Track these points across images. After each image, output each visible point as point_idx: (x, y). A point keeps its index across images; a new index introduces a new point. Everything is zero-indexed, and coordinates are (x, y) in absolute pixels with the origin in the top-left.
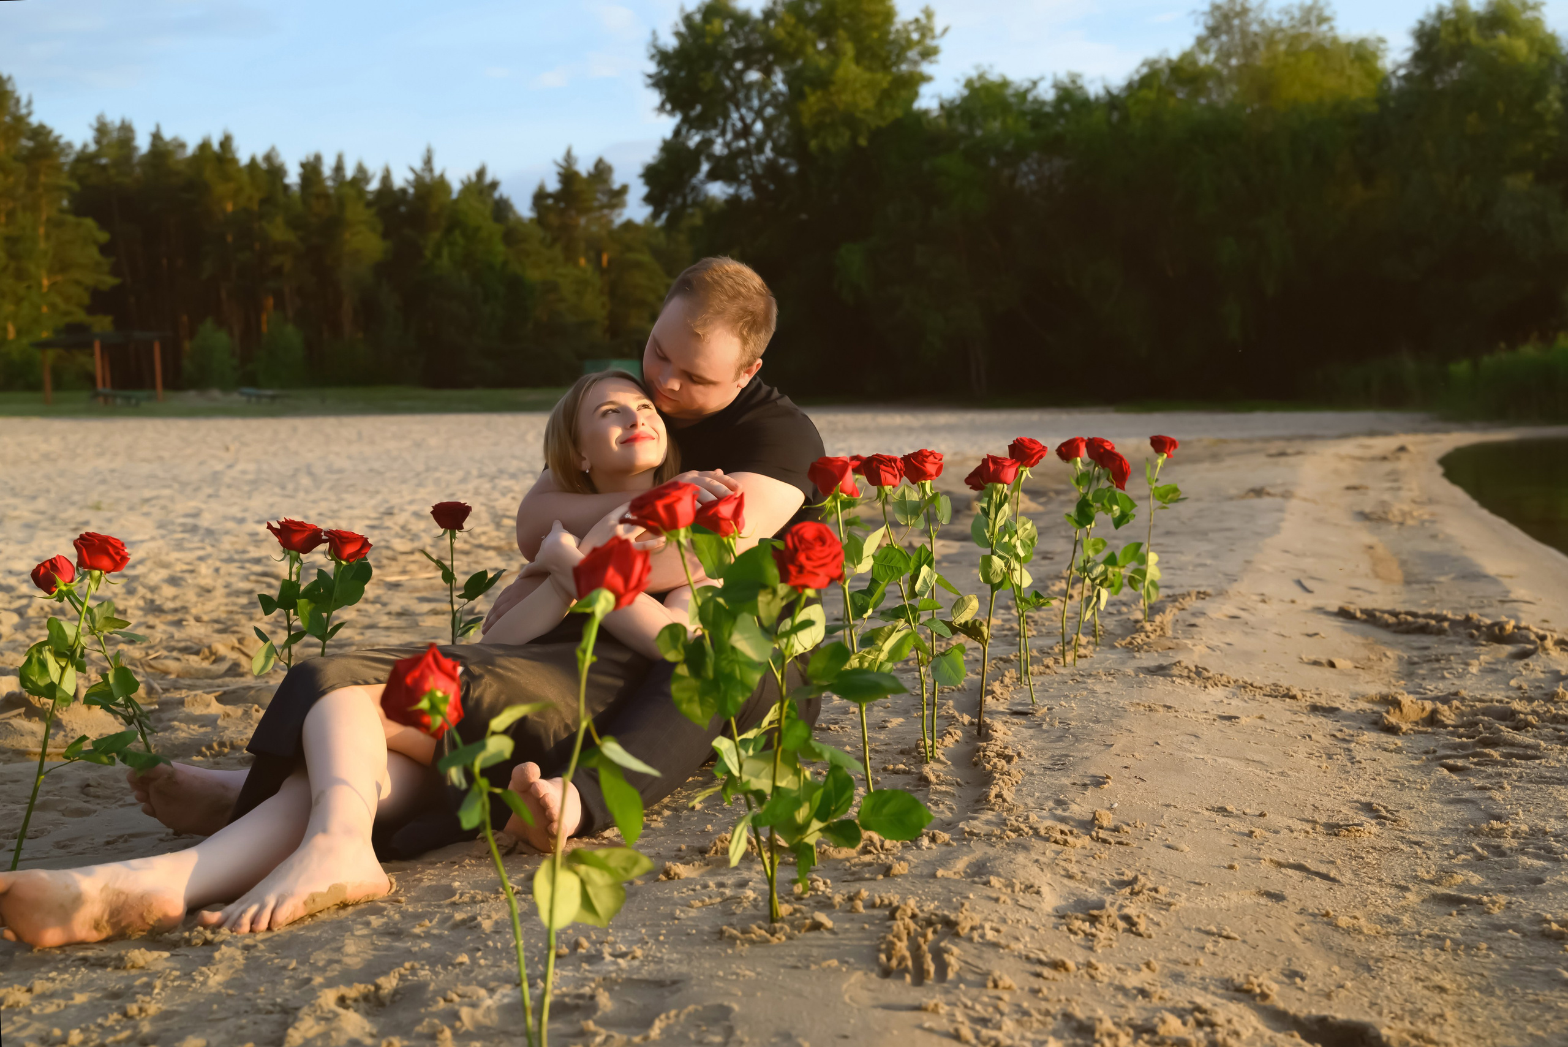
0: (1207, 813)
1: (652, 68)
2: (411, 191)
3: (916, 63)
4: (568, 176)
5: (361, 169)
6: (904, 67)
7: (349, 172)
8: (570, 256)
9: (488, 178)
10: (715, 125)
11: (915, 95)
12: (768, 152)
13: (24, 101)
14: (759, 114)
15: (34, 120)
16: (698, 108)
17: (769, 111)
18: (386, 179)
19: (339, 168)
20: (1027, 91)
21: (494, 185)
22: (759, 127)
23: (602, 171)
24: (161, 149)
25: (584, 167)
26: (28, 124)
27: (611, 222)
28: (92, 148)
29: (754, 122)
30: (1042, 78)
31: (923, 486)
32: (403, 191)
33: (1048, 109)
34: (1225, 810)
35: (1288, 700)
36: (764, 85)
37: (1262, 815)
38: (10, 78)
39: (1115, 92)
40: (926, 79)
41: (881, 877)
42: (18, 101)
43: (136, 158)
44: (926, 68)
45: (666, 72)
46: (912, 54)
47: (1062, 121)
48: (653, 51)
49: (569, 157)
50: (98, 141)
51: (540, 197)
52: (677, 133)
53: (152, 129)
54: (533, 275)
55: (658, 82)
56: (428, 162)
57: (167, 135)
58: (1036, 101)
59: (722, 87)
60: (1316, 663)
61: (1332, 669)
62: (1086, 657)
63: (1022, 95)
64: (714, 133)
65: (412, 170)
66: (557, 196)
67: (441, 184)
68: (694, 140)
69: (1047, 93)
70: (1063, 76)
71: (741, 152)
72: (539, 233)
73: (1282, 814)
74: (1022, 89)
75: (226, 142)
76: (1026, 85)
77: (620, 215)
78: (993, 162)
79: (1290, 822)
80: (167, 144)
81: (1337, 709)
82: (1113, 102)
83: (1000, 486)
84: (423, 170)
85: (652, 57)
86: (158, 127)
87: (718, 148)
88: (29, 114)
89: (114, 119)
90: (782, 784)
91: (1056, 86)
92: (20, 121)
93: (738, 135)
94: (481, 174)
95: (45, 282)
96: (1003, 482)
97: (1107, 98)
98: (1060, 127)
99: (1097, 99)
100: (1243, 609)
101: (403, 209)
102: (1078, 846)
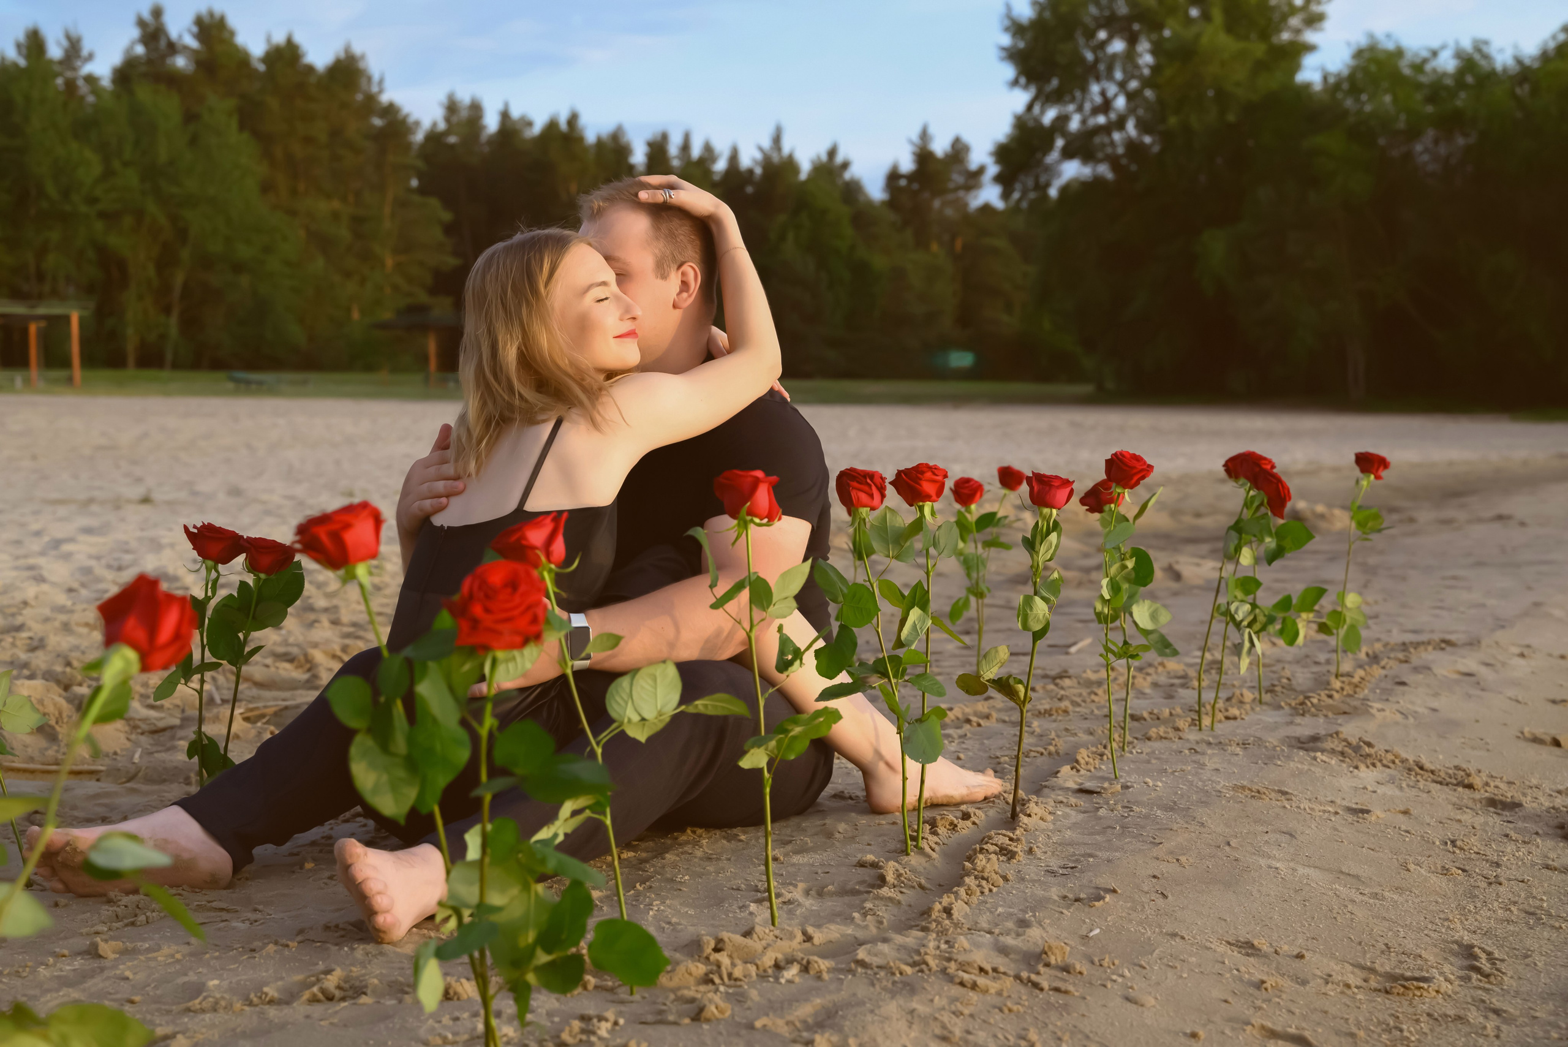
0: (1222, 948)
1: (1006, 40)
2: (758, 171)
3: (1298, 31)
4: (924, 156)
5: (708, 148)
6: (1285, 36)
7: (696, 152)
8: (921, 242)
9: (839, 159)
10: (1073, 100)
11: (1296, 67)
12: (1131, 127)
13: (376, 77)
14: (1122, 85)
15: (385, 98)
16: (1055, 82)
17: (1134, 84)
18: (734, 158)
19: (686, 147)
20: (1425, 61)
21: (845, 165)
22: (1121, 102)
23: (959, 151)
24: (509, 128)
25: (940, 146)
26: (379, 103)
27: (966, 205)
28: (442, 126)
29: (1116, 96)
30: (1444, 47)
31: (921, 509)
32: (750, 172)
33: (1449, 82)
34: (1252, 946)
35: (1460, 789)
36: (1130, 56)
37: (1300, 956)
38: (363, 57)
39: (1527, 62)
40: (1310, 48)
41: (687, 1021)
42: (369, 79)
43: (484, 137)
44: (1310, 36)
45: (1021, 45)
46: (1295, 21)
47: (1463, 95)
48: (1007, 23)
49: (924, 135)
50: (447, 120)
51: (893, 177)
52: (1030, 107)
53: (500, 107)
54: (879, 262)
55: (1013, 55)
56: (777, 140)
57: (515, 113)
58: (1434, 71)
59: (1083, 60)
60: (1536, 740)
61: (1555, 750)
62: (1235, 718)
63: (1419, 67)
64: (1071, 108)
65: (761, 149)
66: (911, 177)
67: (790, 165)
68: (1050, 116)
69: (1447, 63)
70: (1467, 44)
71: (1099, 130)
72: (892, 216)
73: (1333, 956)
74: (1418, 61)
75: (573, 119)
76: (1425, 54)
77: (976, 197)
78: (1382, 141)
79: (1334, 967)
80: (514, 122)
81: (1519, 805)
82: (1524, 74)
83: (1046, 511)
84: (772, 148)
85: (1007, 29)
86: (506, 105)
87: (1074, 124)
88: (381, 91)
89: (464, 97)
90: (496, 899)
91: (1459, 54)
92: (371, 99)
93: (1096, 111)
94: (832, 153)
95: (389, 262)
96: (1052, 506)
97: (1517, 68)
98: (1461, 100)
99: (1505, 70)
100: (1487, 665)
101: (749, 190)
102: (992, 991)
